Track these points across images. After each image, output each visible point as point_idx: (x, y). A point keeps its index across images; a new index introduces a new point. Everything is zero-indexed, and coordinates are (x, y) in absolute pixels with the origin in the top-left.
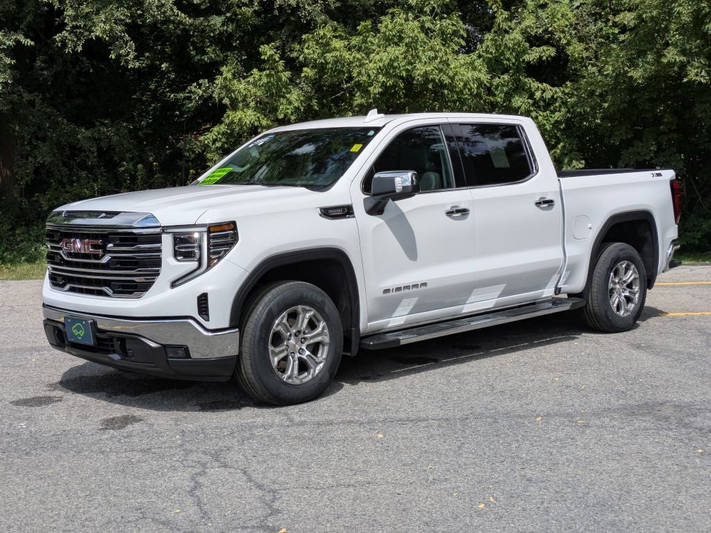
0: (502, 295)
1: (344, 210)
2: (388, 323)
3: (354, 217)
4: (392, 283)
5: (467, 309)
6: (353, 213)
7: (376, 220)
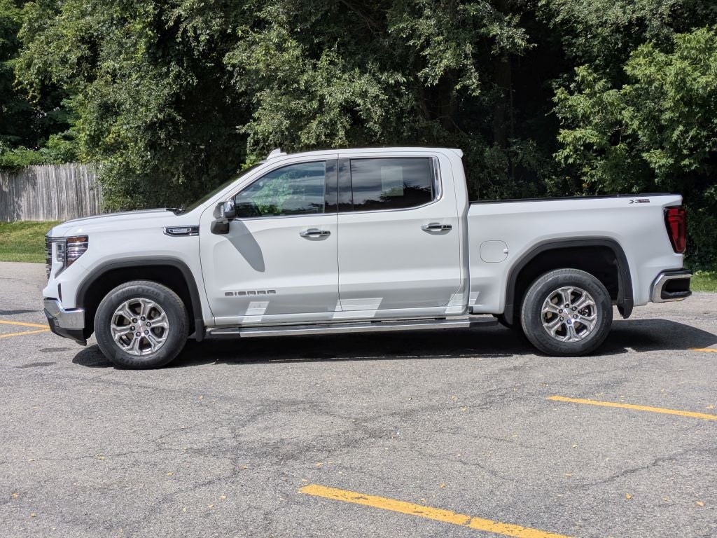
0: (380, 308)
1: (188, 230)
2: (242, 320)
3: (198, 235)
4: (236, 287)
5: (336, 316)
6: (198, 232)
7: (221, 238)
